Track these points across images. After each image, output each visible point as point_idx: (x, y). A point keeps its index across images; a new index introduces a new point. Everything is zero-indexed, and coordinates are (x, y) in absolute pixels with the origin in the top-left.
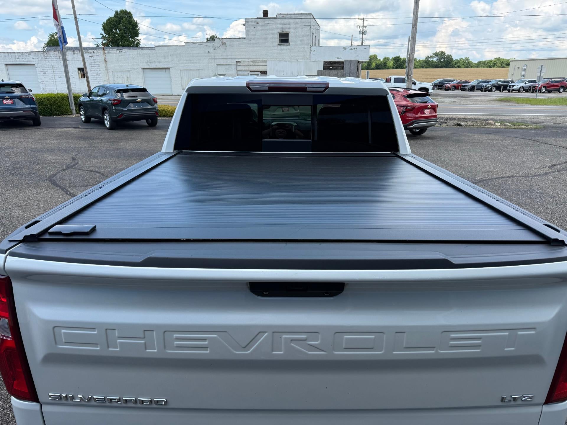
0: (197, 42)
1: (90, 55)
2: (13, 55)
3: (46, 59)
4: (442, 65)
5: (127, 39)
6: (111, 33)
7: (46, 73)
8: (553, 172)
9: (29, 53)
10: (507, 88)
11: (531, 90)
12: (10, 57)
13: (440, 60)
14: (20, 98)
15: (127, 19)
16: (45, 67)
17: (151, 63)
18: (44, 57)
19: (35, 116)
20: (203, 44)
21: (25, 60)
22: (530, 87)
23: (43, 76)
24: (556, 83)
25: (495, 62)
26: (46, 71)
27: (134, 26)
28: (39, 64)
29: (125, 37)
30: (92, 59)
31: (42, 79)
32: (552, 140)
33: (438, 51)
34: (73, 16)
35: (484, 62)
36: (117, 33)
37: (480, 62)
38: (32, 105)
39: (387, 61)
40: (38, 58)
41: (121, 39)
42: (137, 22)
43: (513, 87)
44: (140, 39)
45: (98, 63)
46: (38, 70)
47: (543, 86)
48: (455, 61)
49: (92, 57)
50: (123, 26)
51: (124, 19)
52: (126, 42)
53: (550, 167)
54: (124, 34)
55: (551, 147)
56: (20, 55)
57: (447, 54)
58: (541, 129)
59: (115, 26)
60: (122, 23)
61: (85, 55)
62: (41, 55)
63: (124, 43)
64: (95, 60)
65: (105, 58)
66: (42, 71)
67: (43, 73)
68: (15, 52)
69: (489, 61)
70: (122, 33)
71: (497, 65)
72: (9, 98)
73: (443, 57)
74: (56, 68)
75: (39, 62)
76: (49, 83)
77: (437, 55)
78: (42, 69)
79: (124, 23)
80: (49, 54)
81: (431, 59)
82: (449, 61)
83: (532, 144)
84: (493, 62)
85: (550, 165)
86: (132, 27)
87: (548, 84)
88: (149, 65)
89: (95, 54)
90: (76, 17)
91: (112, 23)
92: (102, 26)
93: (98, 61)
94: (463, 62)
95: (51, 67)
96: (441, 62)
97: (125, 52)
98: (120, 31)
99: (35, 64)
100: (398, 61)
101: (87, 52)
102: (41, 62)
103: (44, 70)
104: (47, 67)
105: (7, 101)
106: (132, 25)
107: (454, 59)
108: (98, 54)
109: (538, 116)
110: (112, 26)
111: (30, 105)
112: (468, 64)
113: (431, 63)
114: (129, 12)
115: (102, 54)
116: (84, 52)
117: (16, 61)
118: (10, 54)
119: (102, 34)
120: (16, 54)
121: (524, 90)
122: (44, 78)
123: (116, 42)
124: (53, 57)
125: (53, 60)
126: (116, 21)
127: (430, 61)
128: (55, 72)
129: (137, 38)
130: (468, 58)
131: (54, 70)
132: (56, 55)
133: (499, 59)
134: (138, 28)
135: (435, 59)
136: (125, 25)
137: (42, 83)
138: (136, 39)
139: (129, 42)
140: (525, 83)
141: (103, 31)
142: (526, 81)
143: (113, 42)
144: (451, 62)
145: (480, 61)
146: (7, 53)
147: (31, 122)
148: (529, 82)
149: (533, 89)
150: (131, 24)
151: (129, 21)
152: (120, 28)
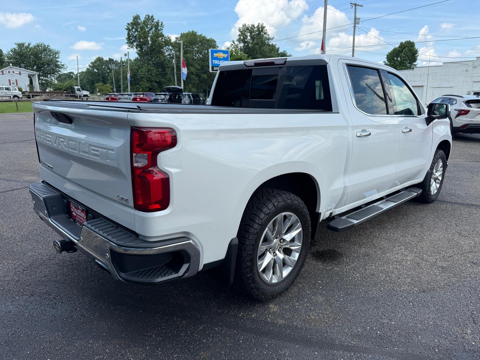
0: (456, 62)
5: (405, 64)
6: (392, 61)
15: (409, 48)
20: (462, 63)
29: (403, 63)
34: (352, 49)
36: (397, 60)
42: (418, 50)
44: (417, 64)
50: (404, 54)
51: (406, 48)
54: (404, 61)
59: (398, 54)
60: (404, 52)
70: (402, 60)
86: (412, 54)
90: (353, 50)
91: (395, 52)
92: (386, 55)
98: (400, 59)
106: (413, 52)
110: (395, 55)
114: (413, 42)
119: (385, 62)
126: (399, 51)
129: (414, 63)
134: (417, 55)
136: (406, 53)
139: (407, 67)
141: (387, 59)
151: (410, 50)
152: (400, 57)
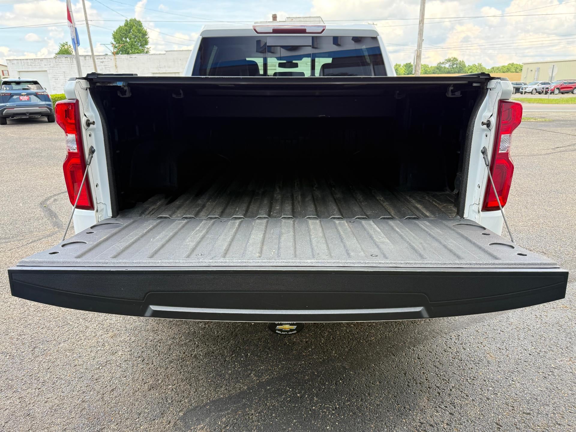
1: (101, 61)
2: (25, 61)
3: (58, 66)
4: (455, 71)
5: (137, 47)
6: (121, 42)
7: (57, 79)
8: (555, 153)
9: (41, 60)
10: (519, 90)
11: (544, 92)
12: (23, 64)
13: (452, 66)
14: (36, 94)
15: (137, 28)
16: (57, 73)
17: (160, 68)
18: (56, 64)
19: (50, 112)
21: (37, 67)
22: (543, 88)
23: (55, 82)
24: (569, 84)
25: (509, 68)
26: (58, 78)
27: (144, 34)
28: (51, 71)
29: (134, 45)
30: (103, 65)
31: (53, 86)
32: (559, 130)
33: (450, 57)
35: (498, 68)
36: (127, 42)
37: (493, 68)
38: (47, 101)
39: (398, 68)
40: (50, 65)
41: (131, 48)
42: (147, 31)
43: (525, 89)
44: (150, 48)
45: (108, 69)
46: (50, 76)
47: (557, 87)
48: (467, 67)
49: (103, 63)
50: (133, 34)
51: (134, 27)
52: (135, 51)
53: (552, 149)
54: (134, 43)
55: (556, 134)
56: (33, 61)
57: (459, 60)
58: (550, 121)
59: (126, 34)
60: (133, 32)
61: (96, 60)
62: (53, 62)
63: (134, 51)
64: (106, 65)
65: (116, 64)
66: (53, 78)
67: (55, 80)
68: (27, 59)
69: (503, 66)
70: (132, 42)
71: (511, 71)
72: (25, 95)
73: (455, 63)
74: (67, 74)
75: (51, 68)
76: (60, 89)
77: (449, 61)
78: (54, 76)
79: (134, 32)
80: (61, 60)
81: (443, 66)
82: (461, 68)
83: (538, 132)
84: (506, 68)
85: (554, 147)
86: (142, 36)
87: (561, 85)
88: (159, 70)
89: (106, 60)
90: (87, 24)
91: (122, 32)
92: (112, 35)
93: (109, 67)
94: (476, 68)
95: (62, 73)
96: (453, 68)
97: (136, 57)
98: (130, 39)
99: (46, 71)
100: (409, 68)
101: (98, 58)
102: (53, 68)
103: (56, 77)
104: (59, 73)
105: (23, 98)
106: (142, 33)
107: (467, 65)
108: (109, 60)
109: (547, 112)
110: (122, 34)
111: (46, 101)
112: (481, 70)
113: (443, 69)
114: (139, 20)
115: (113, 60)
116: (96, 58)
117: (29, 68)
118: (22, 61)
119: (112, 44)
120: (29, 61)
121: (537, 92)
122: (56, 84)
123: (126, 51)
124: (64, 63)
125: (64, 66)
126: (126, 31)
127: (442, 67)
128: (66, 78)
130: (481, 63)
131: (66, 76)
132: (67, 61)
133: (513, 64)
135: (447, 66)
136: (135, 33)
137: (53, 89)
138: (145, 47)
139: (139, 50)
140: (538, 85)
141: (114, 40)
142: (538, 83)
143: (123, 51)
144: (463, 68)
145: (494, 66)
146: (20, 60)
147: (46, 119)
148: (542, 84)
149: (546, 91)
150: (140, 33)
151: (139, 30)
152: (130, 37)
